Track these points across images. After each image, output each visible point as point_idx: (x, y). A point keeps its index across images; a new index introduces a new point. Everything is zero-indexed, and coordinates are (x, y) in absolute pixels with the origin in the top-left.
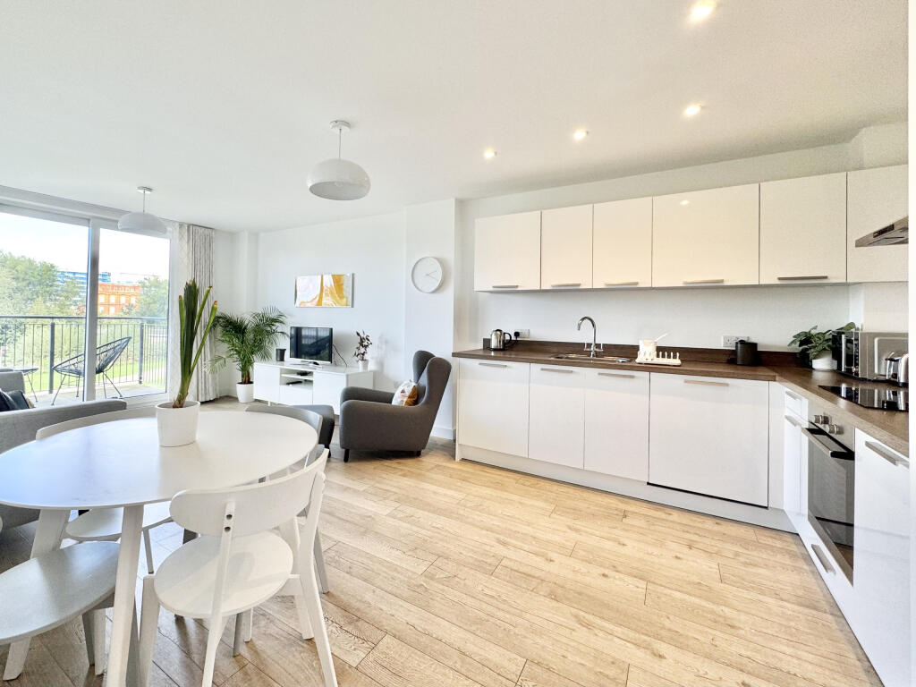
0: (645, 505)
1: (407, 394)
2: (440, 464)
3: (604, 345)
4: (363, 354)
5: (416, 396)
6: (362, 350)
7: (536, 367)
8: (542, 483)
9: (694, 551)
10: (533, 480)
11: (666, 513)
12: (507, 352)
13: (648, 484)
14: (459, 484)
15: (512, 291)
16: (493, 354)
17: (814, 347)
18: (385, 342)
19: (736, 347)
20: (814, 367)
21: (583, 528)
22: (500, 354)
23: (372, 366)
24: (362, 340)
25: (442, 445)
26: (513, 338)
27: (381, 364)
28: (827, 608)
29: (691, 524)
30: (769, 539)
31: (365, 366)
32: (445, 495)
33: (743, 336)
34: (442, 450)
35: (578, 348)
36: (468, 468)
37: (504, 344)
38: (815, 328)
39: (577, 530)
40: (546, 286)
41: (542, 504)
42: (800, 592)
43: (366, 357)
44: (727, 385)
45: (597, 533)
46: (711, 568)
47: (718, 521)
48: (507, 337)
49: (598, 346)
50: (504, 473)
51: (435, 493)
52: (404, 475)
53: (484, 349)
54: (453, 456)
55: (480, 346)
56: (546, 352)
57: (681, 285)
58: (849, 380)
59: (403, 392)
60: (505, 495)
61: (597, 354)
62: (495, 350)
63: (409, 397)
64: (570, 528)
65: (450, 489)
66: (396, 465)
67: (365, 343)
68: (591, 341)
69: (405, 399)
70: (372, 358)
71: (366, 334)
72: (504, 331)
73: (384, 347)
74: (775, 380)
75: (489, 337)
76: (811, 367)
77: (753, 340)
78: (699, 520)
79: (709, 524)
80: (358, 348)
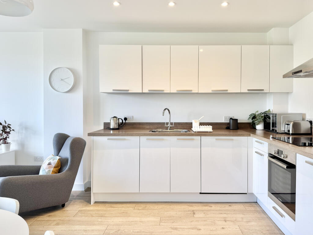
0: (199, 204)
1: (53, 165)
2: (82, 209)
3: (174, 123)
4: (6, 139)
5: (60, 166)
6: (5, 135)
7: (144, 139)
8: (148, 206)
9: (228, 222)
10: (143, 206)
11: (210, 207)
12: (120, 130)
13: (200, 193)
14: (100, 220)
15: (126, 93)
16: (112, 132)
17: (257, 120)
18: (25, 128)
19: (230, 121)
20: (256, 128)
21: (178, 227)
22: (116, 132)
23: (13, 147)
24: (4, 127)
25: (78, 196)
26: (124, 121)
27: (22, 145)
28: (278, 232)
29: (221, 209)
30: (249, 207)
31: (8, 148)
32: (93, 230)
33: (231, 116)
34: (79, 199)
35: (161, 125)
36: (101, 207)
37: (119, 125)
38: (257, 112)
39: (176, 229)
40: (145, 91)
41: (152, 219)
42: (268, 228)
43: (8, 140)
44: (232, 140)
45: (185, 227)
46: (236, 229)
47: (229, 204)
48: (121, 121)
49: (171, 124)
50: (124, 205)
51: (85, 231)
52: (58, 224)
53: (104, 129)
54: (89, 201)
55: (102, 127)
56: (144, 129)
57: (210, 92)
58: (273, 134)
59: (49, 164)
60: (131, 219)
61: (171, 128)
62: (113, 129)
63: (55, 167)
64: (172, 228)
65: (94, 225)
66: (48, 218)
67: (8, 130)
68: (168, 121)
69: (52, 169)
70: (14, 141)
71: (8, 123)
72: (118, 117)
73: (24, 131)
74: (250, 136)
75: (109, 122)
76: (255, 129)
77: (235, 118)
78: (223, 206)
79: (227, 207)
80: (1, 135)
